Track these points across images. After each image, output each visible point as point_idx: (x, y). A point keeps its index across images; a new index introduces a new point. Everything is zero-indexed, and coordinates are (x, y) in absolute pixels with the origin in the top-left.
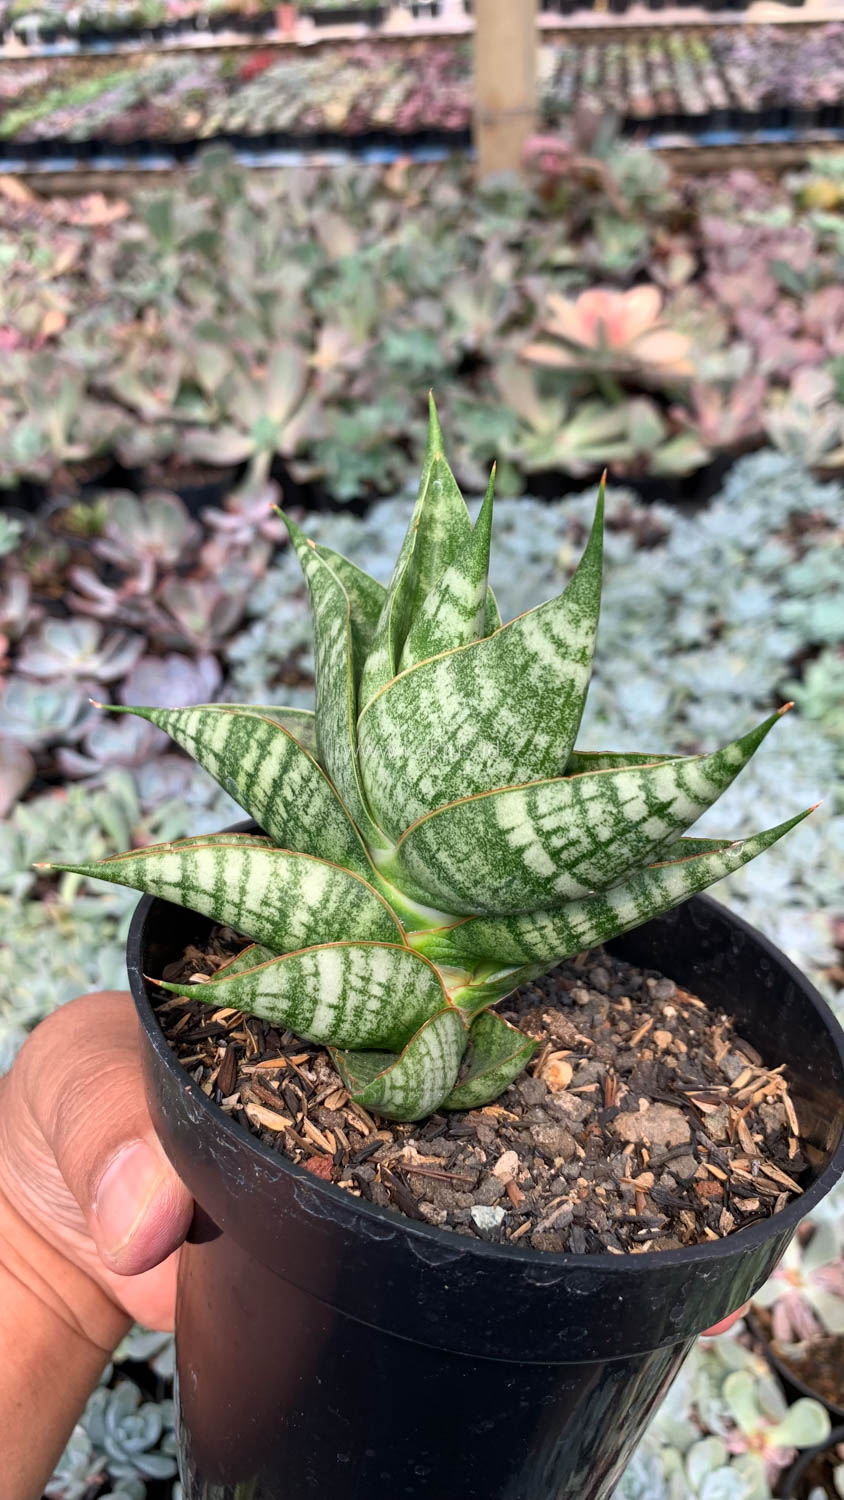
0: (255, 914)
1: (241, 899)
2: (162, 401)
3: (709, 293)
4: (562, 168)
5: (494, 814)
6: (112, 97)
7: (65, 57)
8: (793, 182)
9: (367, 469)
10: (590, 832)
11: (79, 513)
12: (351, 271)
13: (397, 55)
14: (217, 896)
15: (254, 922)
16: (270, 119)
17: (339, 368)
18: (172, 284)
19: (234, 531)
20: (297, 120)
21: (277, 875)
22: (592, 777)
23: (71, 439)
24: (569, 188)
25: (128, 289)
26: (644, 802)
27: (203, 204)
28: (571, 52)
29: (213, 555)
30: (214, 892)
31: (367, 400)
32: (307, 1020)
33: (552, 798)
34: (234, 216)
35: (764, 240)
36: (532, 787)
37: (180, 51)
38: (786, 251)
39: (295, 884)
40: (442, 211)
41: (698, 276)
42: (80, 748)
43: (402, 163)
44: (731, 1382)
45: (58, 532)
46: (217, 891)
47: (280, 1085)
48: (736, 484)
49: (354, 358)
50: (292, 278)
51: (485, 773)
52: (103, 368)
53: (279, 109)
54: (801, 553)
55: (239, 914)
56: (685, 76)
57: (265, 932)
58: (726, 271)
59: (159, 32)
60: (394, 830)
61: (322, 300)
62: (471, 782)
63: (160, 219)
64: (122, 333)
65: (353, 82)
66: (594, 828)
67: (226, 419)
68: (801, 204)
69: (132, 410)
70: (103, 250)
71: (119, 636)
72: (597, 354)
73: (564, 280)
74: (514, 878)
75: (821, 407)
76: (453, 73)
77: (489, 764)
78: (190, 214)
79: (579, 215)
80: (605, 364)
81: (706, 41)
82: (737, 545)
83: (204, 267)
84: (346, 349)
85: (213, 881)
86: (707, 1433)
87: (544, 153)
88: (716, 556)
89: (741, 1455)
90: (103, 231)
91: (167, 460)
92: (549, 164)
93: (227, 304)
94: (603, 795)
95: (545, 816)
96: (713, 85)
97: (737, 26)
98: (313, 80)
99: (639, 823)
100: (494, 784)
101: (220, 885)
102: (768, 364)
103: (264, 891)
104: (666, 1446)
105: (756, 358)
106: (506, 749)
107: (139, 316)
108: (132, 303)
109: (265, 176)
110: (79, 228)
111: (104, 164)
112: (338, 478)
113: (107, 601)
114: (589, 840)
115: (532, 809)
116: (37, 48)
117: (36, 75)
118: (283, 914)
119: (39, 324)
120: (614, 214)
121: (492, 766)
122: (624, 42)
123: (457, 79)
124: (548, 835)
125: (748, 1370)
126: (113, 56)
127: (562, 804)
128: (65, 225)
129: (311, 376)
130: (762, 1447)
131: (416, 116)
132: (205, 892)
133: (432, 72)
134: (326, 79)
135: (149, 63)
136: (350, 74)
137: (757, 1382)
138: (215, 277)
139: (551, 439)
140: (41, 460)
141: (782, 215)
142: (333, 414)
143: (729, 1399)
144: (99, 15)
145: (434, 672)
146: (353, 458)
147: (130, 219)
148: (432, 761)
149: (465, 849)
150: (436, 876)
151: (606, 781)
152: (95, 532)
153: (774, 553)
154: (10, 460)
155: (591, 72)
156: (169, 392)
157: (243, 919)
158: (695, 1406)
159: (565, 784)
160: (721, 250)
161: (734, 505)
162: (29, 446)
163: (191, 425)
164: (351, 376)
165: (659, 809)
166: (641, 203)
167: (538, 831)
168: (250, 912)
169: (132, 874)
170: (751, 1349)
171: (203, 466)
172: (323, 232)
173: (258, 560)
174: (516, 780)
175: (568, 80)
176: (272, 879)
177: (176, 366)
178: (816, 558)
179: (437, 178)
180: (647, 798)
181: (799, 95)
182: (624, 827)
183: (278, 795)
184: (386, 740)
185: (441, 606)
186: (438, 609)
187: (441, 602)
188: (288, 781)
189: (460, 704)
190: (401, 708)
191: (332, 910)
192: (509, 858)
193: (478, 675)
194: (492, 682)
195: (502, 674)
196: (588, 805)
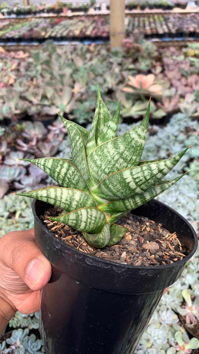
1: (61, 200)
2: (38, 100)
3: (165, 76)
4: (131, 46)
5: (123, 175)
6: (24, 28)
7: (13, 18)
8: (184, 50)
9: (86, 116)
10: (145, 178)
11: (18, 126)
12: (82, 70)
13: (91, 19)
15: (64, 205)
16: (62, 34)
17: (79, 92)
18: (40, 72)
19: (55, 131)
20: (68, 34)
22: (145, 165)
23: (16, 109)
24: (132, 51)
25: (29, 73)
26: (158, 170)
27: (46, 54)
28: (132, 19)
29: (50, 136)
30: (54, 198)
31: (86, 100)
32: (79, 225)
33: (136, 171)
34: (54, 57)
35: (178, 63)
36: (131, 169)
37: (40, 18)
38: (183, 66)
39: (73, 196)
40: (103, 56)
41: (163, 71)
42: (19, 182)
43: (93, 44)
44: (177, 333)
45: (13, 131)
46: (55, 198)
47: (72, 242)
48: (173, 121)
49: (83, 90)
50: (68, 71)
51: (121, 166)
52: (24, 92)
53: (64, 31)
54: (188, 137)
55: (60, 203)
56: (158, 25)
57: (66, 207)
58: (169, 70)
59: (35, 13)
60: (97, 181)
61: (75, 76)
62: (117, 168)
63: (37, 57)
64: (28, 84)
65: (81, 25)
66: (146, 176)
67: (53, 104)
68: (186, 55)
69: (31, 102)
70: (23, 64)
71: (28, 155)
72: (140, 90)
73: (131, 72)
74: (127, 189)
75: (192, 102)
76: (104, 24)
77: (122, 164)
78: (44, 56)
79: (135, 57)
80: (142, 92)
81: (163, 17)
82: (173, 135)
83: (47, 68)
84: (81, 88)
85: (54, 196)
86: (171, 346)
87: (126, 43)
88: (168, 137)
89: (179, 351)
90: (23, 60)
91: (39, 114)
92: (128, 45)
93: (53, 77)
94: (148, 169)
96: (165, 27)
97: (170, 13)
98: (71, 25)
99: (156, 175)
100: (123, 168)
101: (56, 197)
102: (179, 92)
103: (66, 198)
104: (161, 349)
105: (177, 91)
106: (125, 160)
107: (32, 80)
108: (30, 77)
109: (61, 47)
110: (17, 59)
111: (22, 44)
112: (80, 118)
113: (25, 147)
114: (145, 179)
115: (131, 173)
116: (6, 16)
117: (6, 23)
118: (71, 203)
119: (8, 81)
120: (143, 57)
122: (144, 17)
123: (105, 25)
124: (135, 179)
125: (180, 331)
126: (24, 18)
127: (138, 172)
128: (14, 58)
129: (73, 95)
130: (184, 349)
131: (96, 33)
132: (52, 198)
133: (99, 23)
134: (75, 25)
135: (33, 20)
136: (80, 23)
137: (182, 333)
138: (50, 71)
139: (129, 109)
140: (9, 114)
141: (182, 58)
142: (78, 103)
143: (176, 338)
144: (21, 9)
145: (108, 144)
146: (83, 114)
147: (29, 57)
148: (108, 164)
149: (116, 184)
150: (108, 191)
151: (149, 166)
152: (22, 131)
153: (182, 137)
154: (2, 113)
155: (136, 24)
156: (39, 98)
158: (168, 339)
159: (139, 167)
160: (168, 65)
161: (172, 125)
162: (6, 110)
163: (44, 106)
164: (82, 95)
165: (161, 171)
166: (149, 54)
167: (133, 178)
168: (63, 202)
169: (35, 195)
170: (181, 326)
171: (48, 115)
172: (75, 60)
173: (61, 138)
174: (127, 167)
175: (131, 25)
176: (68, 195)
177: (41, 92)
178: (191, 138)
179: (101, 48)
180: (158, 169)
181: (185, 30)
182: (153, 176)
183: (66, 177)
184: (96, 161)
185: (108, 130)
186: (107, 131)
187: (108, 129)
188: (69, 173)
189: (115, 151)
190: (99, 153)
191: (82, 201)
192: (126, 185)
193: (119, 144)
194: (123, 145)
195: (125, 143)
196: (145, 171)
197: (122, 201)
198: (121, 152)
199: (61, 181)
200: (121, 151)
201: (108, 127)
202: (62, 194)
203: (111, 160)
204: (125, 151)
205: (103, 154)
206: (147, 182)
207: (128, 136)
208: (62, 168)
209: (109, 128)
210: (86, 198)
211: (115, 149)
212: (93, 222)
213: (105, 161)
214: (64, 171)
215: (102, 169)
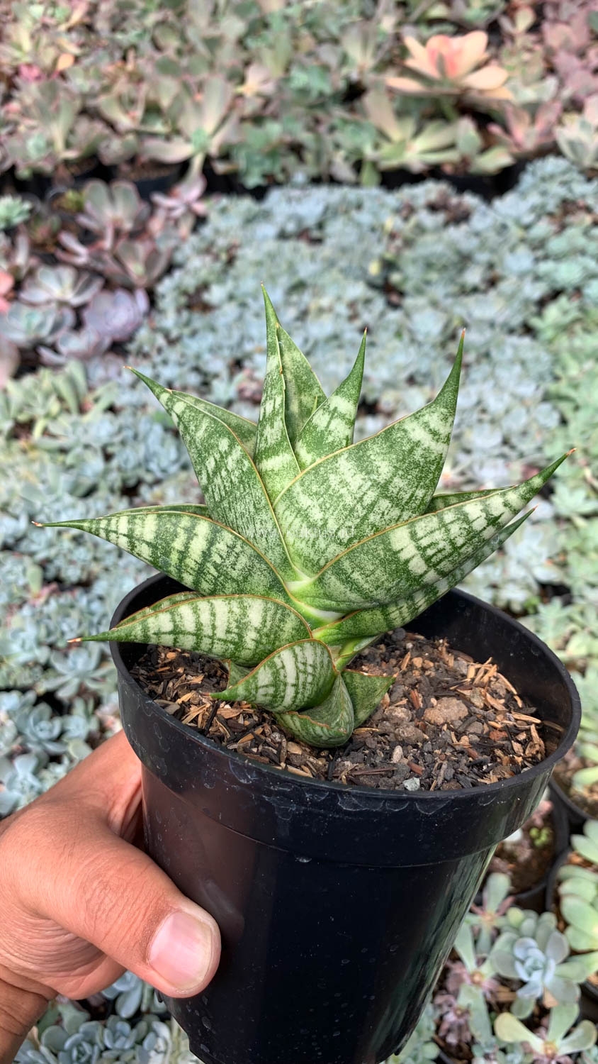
0: (223, 640)
1: (213, 633)
5: (390, 543)
10: (452, 543)
14: (198, 635)
15: (222, 646)
21: (232, 612)
22: (450, 510)
26: (485, 519)
30: (195, 632)
33: (425, 527)
36: (412, 522)
39: (245, 615)
46: (198, 631)
47: (258, 750)
51: (383, 519)
55: (213, 643)
57: (229, 651)
60: (314, 566)
62: (373, 525)
66: (454, 539)
74: (402, 579)
77: (386, 513)
85: (194, 625)
94: (459, 519)
95: (422, 538)
99: (481, 531)
100: (388, 525)
101: (199, 626)
103: (226, 624)
106: (396, 501)
114: (451, 547)
115: (413, 536)
118: (240, 636)
121: (388, 514)
124: (425, 549)
127: (433, 529)
132: (189, 633)
145: (337, 462)
148: (346, 518)
149: (372, 568)
150: (349, 589)
151: (459, 510)
157: (215, 646)
159: (433, 517)
165: (493, 521)
167: (418, 548)
168: (219, 640)
169: (139, 632)
174: (401, 520)
176: (230, 614)
180: (487, 516)
182: (472, 535)
183: (208, 562)
184: (306, 510)
185: (332, 421)
186: (329, 423)
187: (331, 418)
188: (215, 550)
189: (364, 479)
190: (315, 488)
191: (269, 627)
192: (400, 568)
193: (375, 460)
194: (386, 463)
195: (394, 457)
196: (450, 526)
197: (381, 609)
198: (382, 482)
199: (190, 574)
200: (381, 480)
201: (330, 412)
202: (213, 615)
203: (355, 505)
204: (395, 478)
205: (329, 489)
206: (456, 554)
207: (399, 435)
208: (193, 537)
209: (336, 414)
210: (278, 616)
211: (363, 475)
212: (310, 679)
213: (336, 509)
214: (198, 546)
215: (330, 532)
